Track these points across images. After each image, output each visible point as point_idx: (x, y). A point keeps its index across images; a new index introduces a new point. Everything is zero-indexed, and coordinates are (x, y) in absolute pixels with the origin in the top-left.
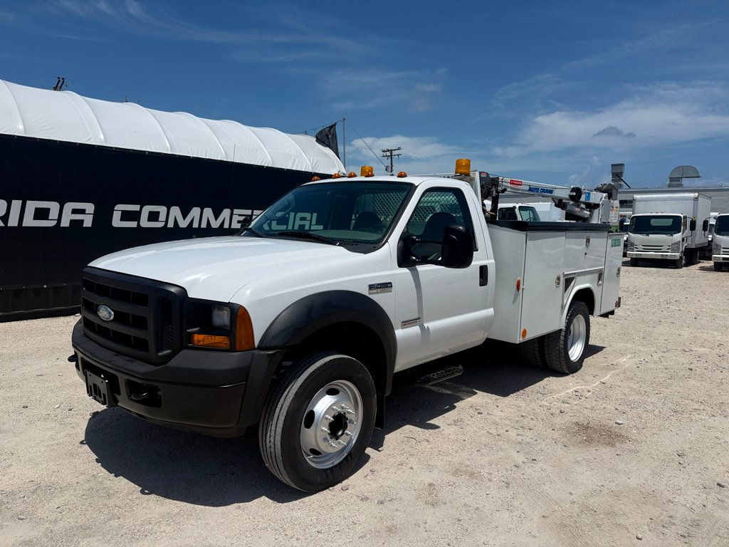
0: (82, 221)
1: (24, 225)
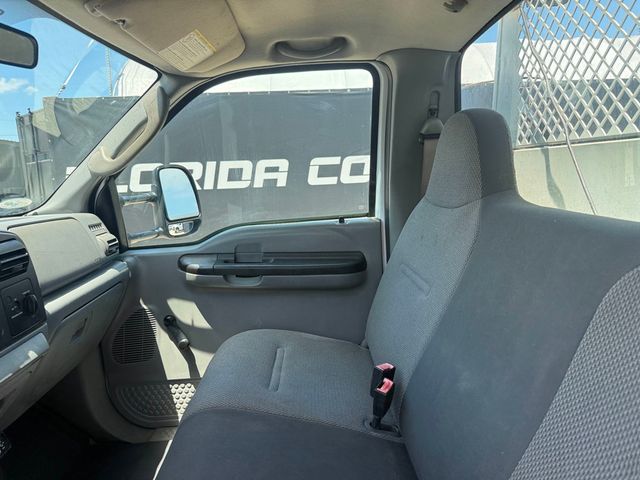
0: (276, 180)
1: (219, 187)
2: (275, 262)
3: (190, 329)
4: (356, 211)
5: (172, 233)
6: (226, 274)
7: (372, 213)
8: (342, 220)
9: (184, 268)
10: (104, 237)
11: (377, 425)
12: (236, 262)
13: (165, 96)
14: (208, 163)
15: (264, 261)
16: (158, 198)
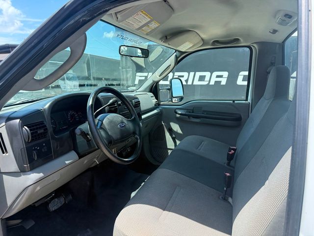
0: (221, 81)
1: (194, 84)
2: (207, 114)
3: (176, 133)
4: (240, 98)
5: (173, 101)
6: (189, 116)
7: (247, 100)
8: (234, 101)
9: (176, 113)
10: (154, 101)
11: (229, 164)
12: (193, 112)
13: (177, 57)
14: (191, 73)
15: (203, 114)
16: (170, 89)
